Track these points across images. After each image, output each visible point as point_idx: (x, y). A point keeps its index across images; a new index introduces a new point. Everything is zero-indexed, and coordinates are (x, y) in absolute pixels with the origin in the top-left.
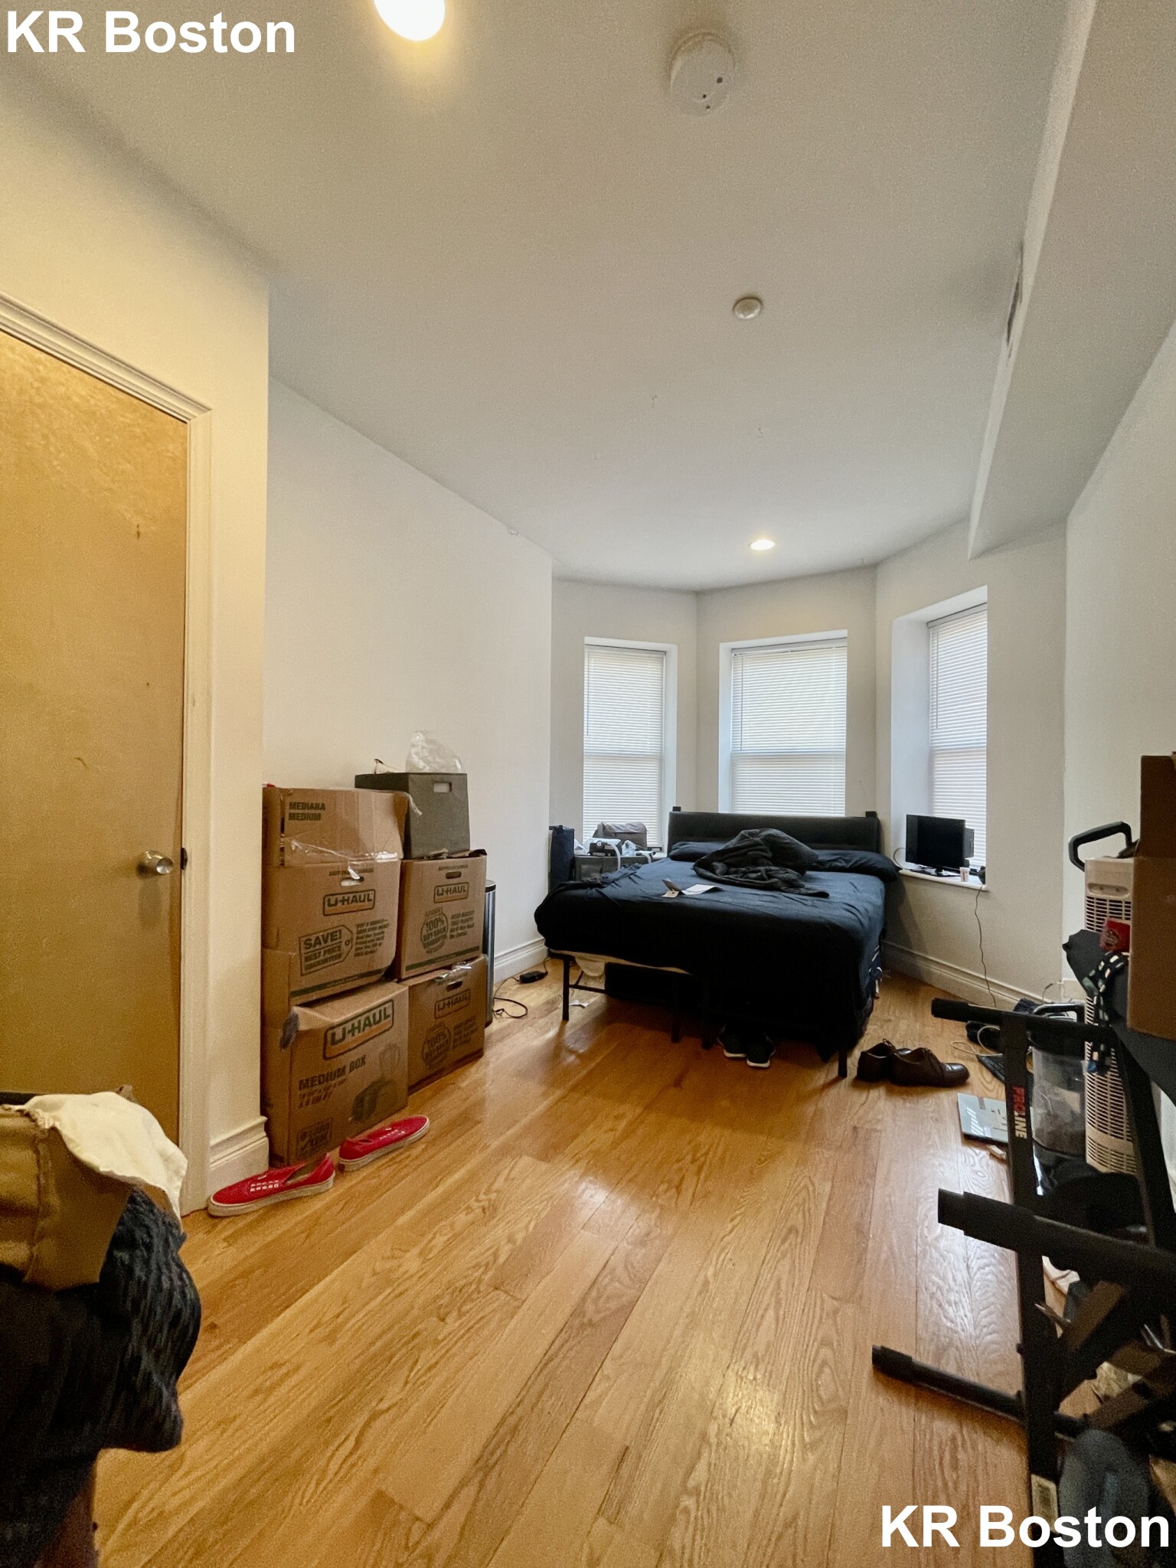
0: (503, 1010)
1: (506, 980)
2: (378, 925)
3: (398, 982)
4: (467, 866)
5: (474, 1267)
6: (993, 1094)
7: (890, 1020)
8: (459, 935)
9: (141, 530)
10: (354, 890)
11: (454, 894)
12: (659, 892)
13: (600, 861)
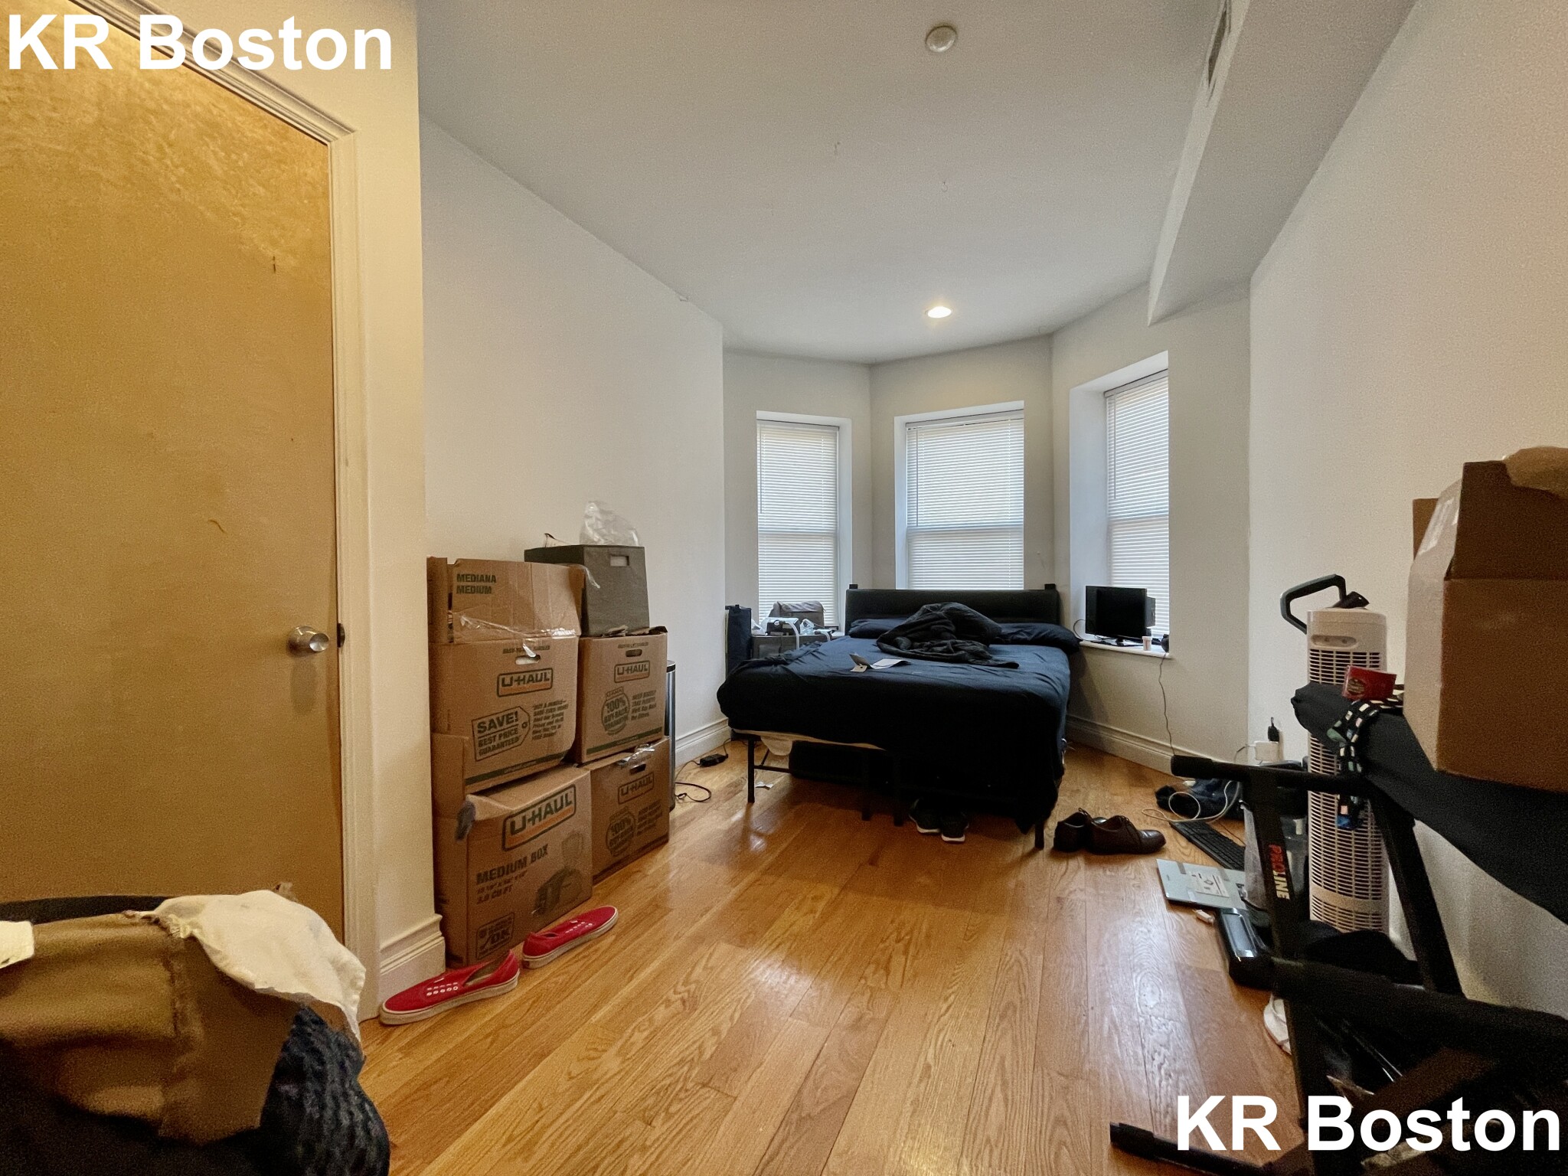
0: (686, 794)
1: (686, 764)
2: (556, 707)
3: (578, 767)
4: (647, 644)
5: (678, 1063)
6: (1191, 859)
7: (1078, 790)
8: (642, 716)
9: (278, 263)
10: (531, 668)
11: (635, 673)
12: (847, 667)
13: (778, 641)
